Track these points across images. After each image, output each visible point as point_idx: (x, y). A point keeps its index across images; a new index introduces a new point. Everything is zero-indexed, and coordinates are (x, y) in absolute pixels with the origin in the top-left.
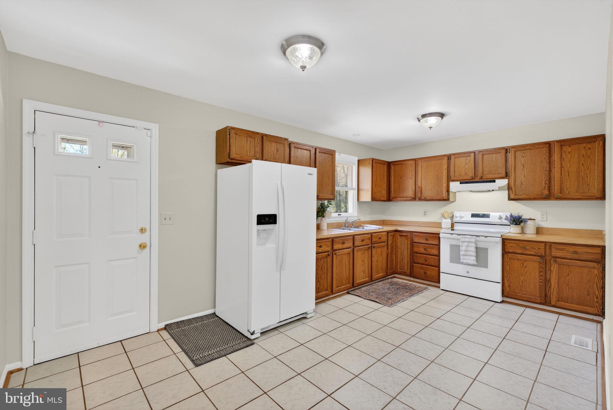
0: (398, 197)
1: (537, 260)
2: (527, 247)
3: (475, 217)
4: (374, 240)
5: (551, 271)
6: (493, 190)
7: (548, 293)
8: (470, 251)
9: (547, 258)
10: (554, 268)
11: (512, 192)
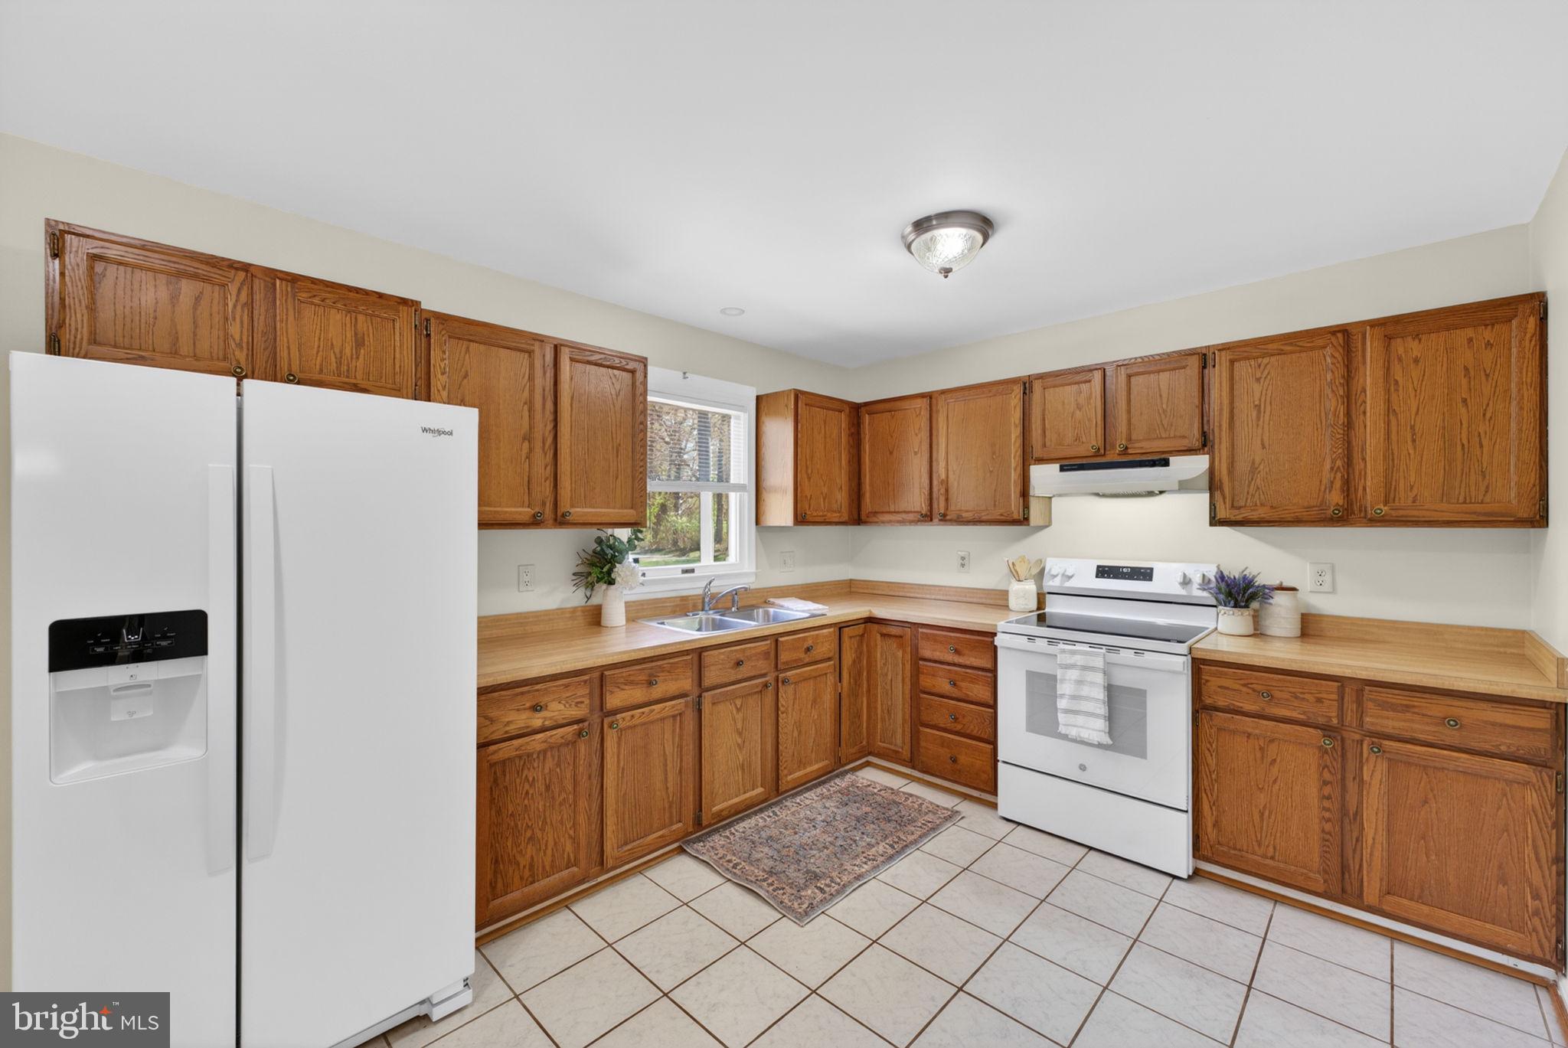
0: (883, 512)
1: (1314, 742)
2: (1277, 694)
3: (1109, 577)
4: (784, 657)
5: (1362, 780)
6: (1161, 492)
7: (1351, 862)
8: (1087, 698)
9: (1345, 734)
10: (1375, 773)
11: (1224, 499)
